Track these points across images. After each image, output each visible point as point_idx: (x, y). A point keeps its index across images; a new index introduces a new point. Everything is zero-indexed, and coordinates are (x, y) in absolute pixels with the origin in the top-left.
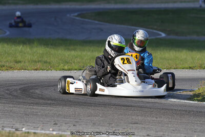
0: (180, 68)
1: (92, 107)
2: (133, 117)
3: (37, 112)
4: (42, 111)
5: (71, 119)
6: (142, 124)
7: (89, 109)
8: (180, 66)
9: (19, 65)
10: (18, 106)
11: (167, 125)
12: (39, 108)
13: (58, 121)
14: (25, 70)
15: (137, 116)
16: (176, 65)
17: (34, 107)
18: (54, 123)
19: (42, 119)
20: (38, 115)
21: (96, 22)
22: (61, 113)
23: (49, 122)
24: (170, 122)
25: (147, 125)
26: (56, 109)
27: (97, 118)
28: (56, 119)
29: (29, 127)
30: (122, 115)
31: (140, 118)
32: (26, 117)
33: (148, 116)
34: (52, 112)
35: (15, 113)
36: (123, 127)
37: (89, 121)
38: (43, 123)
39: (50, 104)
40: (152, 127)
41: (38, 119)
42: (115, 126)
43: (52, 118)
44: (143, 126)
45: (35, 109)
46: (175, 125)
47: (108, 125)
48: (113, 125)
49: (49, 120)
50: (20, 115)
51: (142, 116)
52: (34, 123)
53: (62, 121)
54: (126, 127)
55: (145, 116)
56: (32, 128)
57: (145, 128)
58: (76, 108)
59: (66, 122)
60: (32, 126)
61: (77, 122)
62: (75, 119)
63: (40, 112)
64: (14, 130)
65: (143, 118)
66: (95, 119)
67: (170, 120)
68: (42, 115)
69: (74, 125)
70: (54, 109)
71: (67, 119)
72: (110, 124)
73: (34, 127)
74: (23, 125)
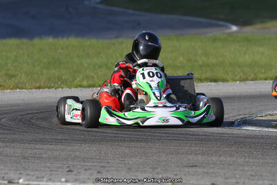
0: (261, 79)
1: (127, 144)
2: (189, 157)
3: (41, 154)
4: (48, 152)
5: (94, 162)
6: (204, 167)
7: (122, 146)
8: (261, 76)
9: (13, 82)
10: (12, 145)
11: (242, 168)
12: (45, 147)
13: (73, 166)
14: (22, 88)
15: (196, 154)
16: (255, 74)
18: (68, 169)
19: (48, 164)
20: (42, 158)
21: (131, 11)
22: (78, 154)
23: (59, 168)
24: (247, 162)
25: (211, 168)
26: (70, 148)
27: (134, 160)
28: (70, 163)
29: (29, 177)
30: (172, 154)
31: (200, 157)
32: (25, 162)
33: (212, 155)
34: (65, 153)
35: (7, 156)
36: (175, 173)
37: (121, 165)
38: (51, 171)
39: (61, 141)
40: (219, 171)
41: (43, 164)
42: (162, 172)
43: (65, 162)
44: (205, 170)
45: (38, 149)
46: (254, 167)
47: (151, 170)
48: (158, 170)
49: (60, 165)
50: (15, 158)
51: (203, 154)
52: (36, 170)
53: (79, 166)
54: (178, 173)
55: (208, 154)
56: (34, 178)
57: (208, 173)
58: (101, 146)
59: (87, 168)
60: (33, 176)
61: (102, 167)
62: (101, 162)
63: (45, 153)
64: (6, 182)
65: (205, 157)
66: (131, 162)
67: (247, 160)
68: (49, 158)
69: (99, 172)
70: (67, 147)
71: (88, 162)
72: (153, 169)
73: (37, 178)
74: (20, 174)
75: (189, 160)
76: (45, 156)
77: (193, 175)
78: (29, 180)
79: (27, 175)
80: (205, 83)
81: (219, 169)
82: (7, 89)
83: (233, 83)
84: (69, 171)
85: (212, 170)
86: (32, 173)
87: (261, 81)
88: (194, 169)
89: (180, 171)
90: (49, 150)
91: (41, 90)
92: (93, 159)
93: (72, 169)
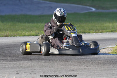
0: (105, 32)
1: (44, 61)
2: (72, 67)
3: (5, 66)
4: (9, 65)
5: (29, 69)
6: (77, 71)
7: (41, 62)
11: (94, 71)
12: (7, 62)
13: (19, 71)
15: (74, 66)
17: (4, 62)
18: (17, 72)
19: (8, 70)
20: (6, 67)
22: (22, 65)
24: (96, 69)
25: (80, 71)
26: (19, 63)
27: (46, 68)
30: (63, 65)
31: (76, 67)
33: (81, 66)
34: (16, 65)
37: (41, 71)
38: (9, 73)
39: (15, 60)
40: (84, 73)
41: (6, 70)
43: (16, 69)
44: (78, 73)
45: (4, 63)
46: (99, 71)
47: (54, 73)
48: (57, 73)
49: (13, 71)
51: (77, 65)
52: (3, 73)
53: (22, 71)
55: (79, 65)
58: (32, 62)
59: (25, 72)
60: (1, 75)
61: (32, 71)
62: (31, 69)
63: (7, 66)
65: (78, 67)
66: (45, 69)
68: (9, 68)
69: (30, 74)
70: (17, 63)
71: (26, 69)
73: (3, 76)
75: (71, 68)
76: (7, 67)
83: (92, 34)
84: (17, 73)
85: (81, 72)
87: (104, 33)
88: (73, 72)
89: (66, 73)
90: (9, 64)
91: (7, 37)
93: (19, 73)
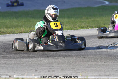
2: (89, 63)
3: (23, 63)
4: (26, 62)
6: (95, 67)
7: (59, 59)
10: (10, 59)
11: (112, 67)
12: (25, 60)
15: (92, 62)
18: (35, 70)
19: (26, 68)
22: (39, 63)
23: (31, 69)
24: (114, 65)
25: (98, 68)
26: (36, 60)
27: (64, 65)
28: (36, 67)
29: (18, 74)
30: (81, 62)
31: (93, 63)
32: (16, 67)
33: (99, 62)
34: (33, 62)
35: (8, 65)
36: (82, 70)
37: (59, 68)
38: (28, 71)
39: (32, 57)
40: (102, 69)
41: (24, 68)
42: (77, 70)
43: (34, 67)
44: (96, 69)
45: (22, 61)
46: (117, 67)
47: (72, 69)
48: (75, 69)
49: (31, 68)
50: (12, 66)
51: (95, 61)
52: (21, 71)
53: (40, 69)
54: (84, 70)
55: (97, 61)
56: (20, 74)
57: (97, 70)
58: (49, 59)
59: (44, 69)
60: (20, 73)
61: (50, 69)
62: (49, 66)
63: (25, 63)
64: (8, 77)
65: (96, 63)
67: (114, 63)
68: (27, 65)
69: (49, 71)
70: (34, 60)
71: (44, 66)
72: (73, 69)
73: (22, 74)
74: (15, 73)
76: (25, 64)
77: (90, 71)
78: (18, 75)
79: (18, 73)
80: (95, 29)
81: (102, 68)
82: (7, 34)
84: (36, 71)
86: (19, 72)
88: (91, 68)
89: (85, 69)
90: (27, 61)
91: (22, 34)
92: (46, 65)
